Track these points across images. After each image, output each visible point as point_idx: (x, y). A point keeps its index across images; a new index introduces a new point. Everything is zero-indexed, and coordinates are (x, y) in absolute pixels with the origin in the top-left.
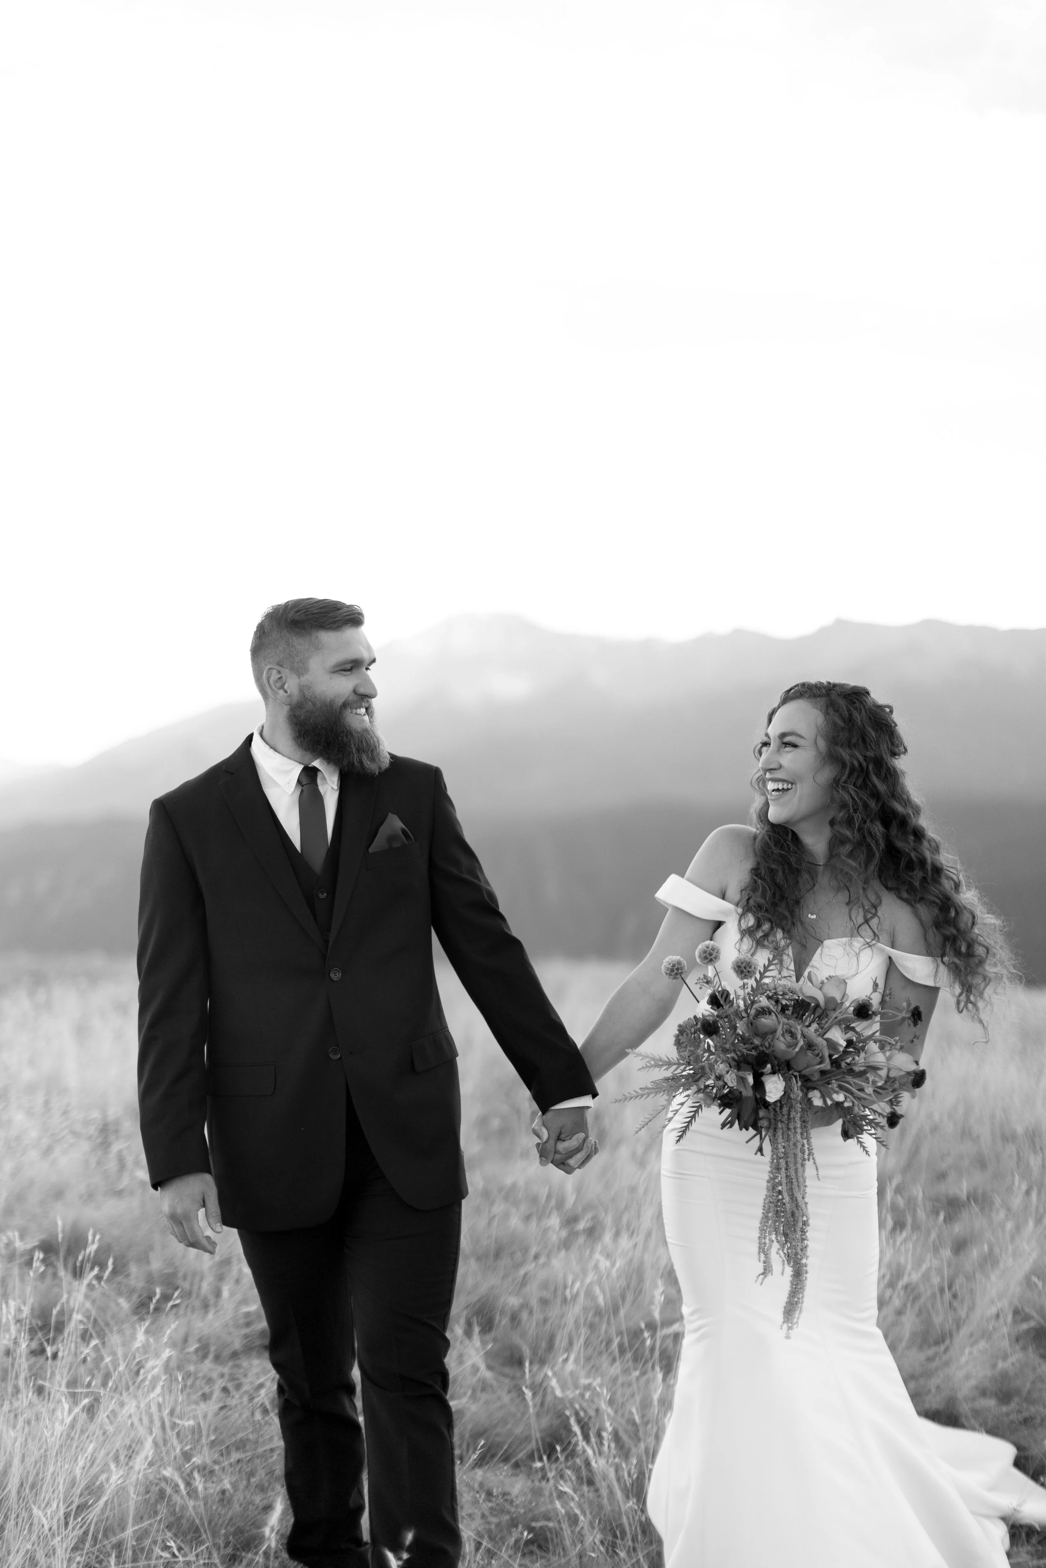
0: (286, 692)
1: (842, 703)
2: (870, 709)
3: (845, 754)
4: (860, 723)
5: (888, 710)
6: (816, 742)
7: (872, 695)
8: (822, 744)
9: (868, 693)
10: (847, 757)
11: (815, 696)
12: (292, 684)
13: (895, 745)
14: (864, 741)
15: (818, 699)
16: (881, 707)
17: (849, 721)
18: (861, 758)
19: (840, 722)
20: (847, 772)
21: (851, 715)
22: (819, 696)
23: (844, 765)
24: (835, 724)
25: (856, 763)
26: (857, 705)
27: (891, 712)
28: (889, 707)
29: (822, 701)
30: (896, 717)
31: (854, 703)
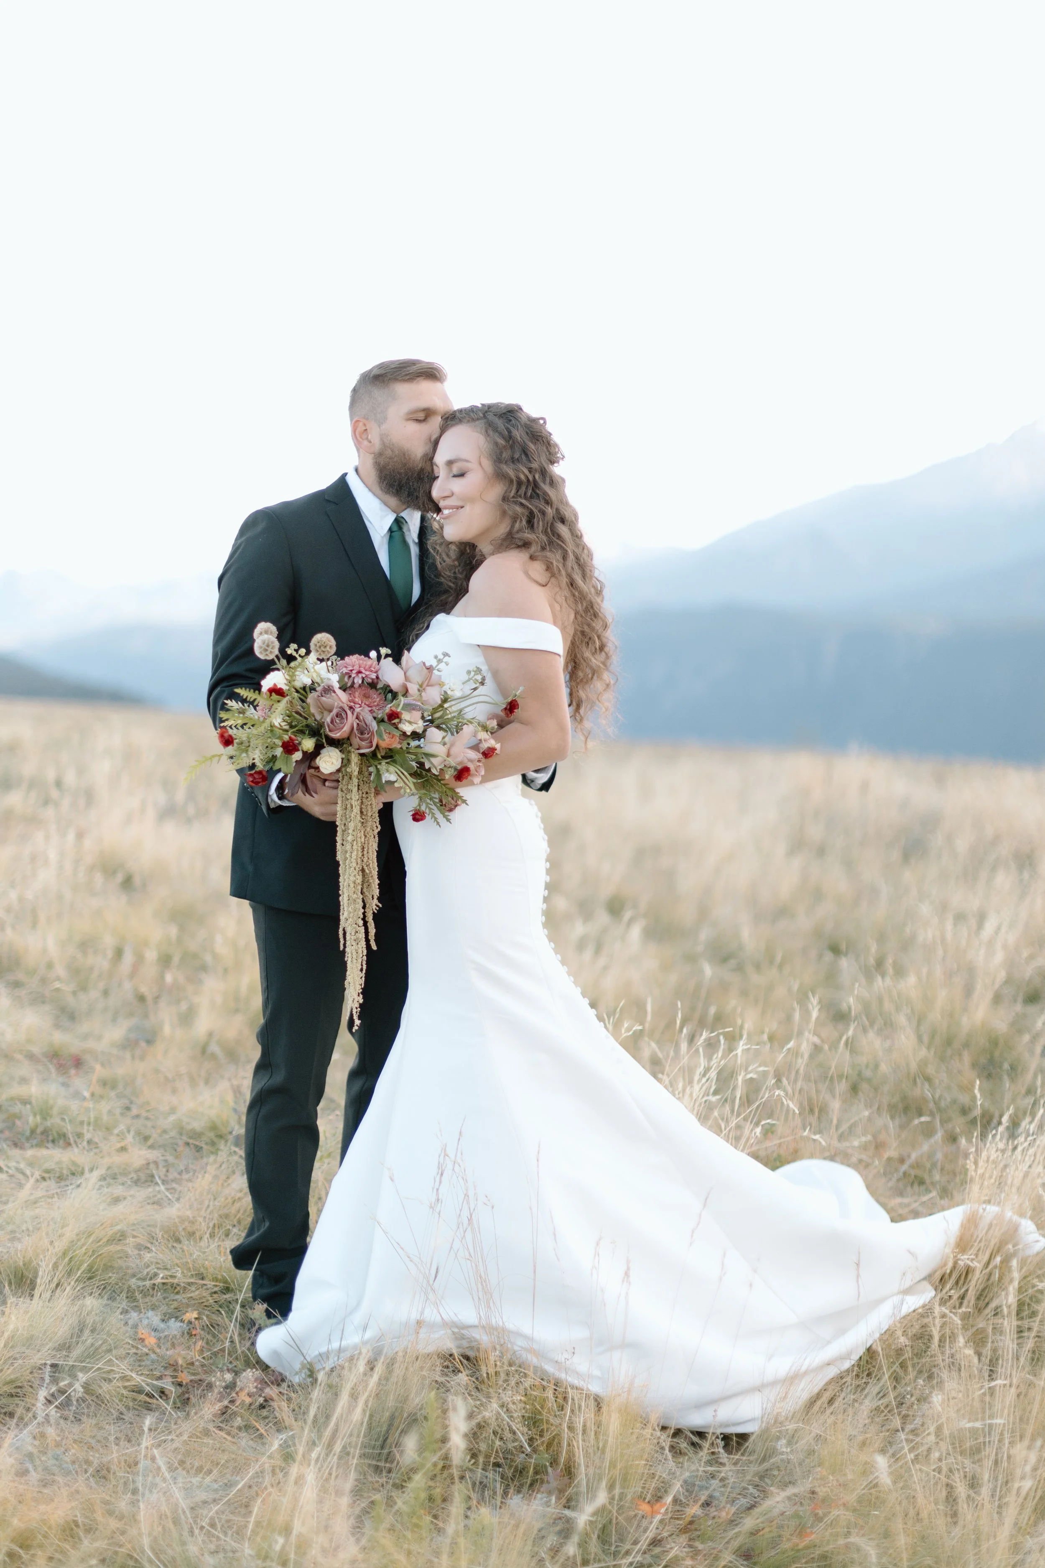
0: (370, 442)
1: (500, 423)
2: (526, 424)
3: (510, 471)
4: (519, 439)
5: (542, 422)
6: (480, 464)
7: (525, 409)
8: (488, 465)
9: (521, 409)
10: (512, 473)
11: (473, 420)
12: (375, 436)
13: (551, 452)
14: (526, 455)
15: (477, 422)
16: (535, 421)
17: (509, 438)
18: (526, 471)
19: (501, 442)
20: (515, 487)
21: (509, 432)
22: (478, 419)
23: (511, 481)
24: (496, 444)
25: (522, 477)
26: (513, 422)
27: (545, 422)
28: (542, 419)
29: (481, 424)
30: (549, 427)
31: (510, 421)
